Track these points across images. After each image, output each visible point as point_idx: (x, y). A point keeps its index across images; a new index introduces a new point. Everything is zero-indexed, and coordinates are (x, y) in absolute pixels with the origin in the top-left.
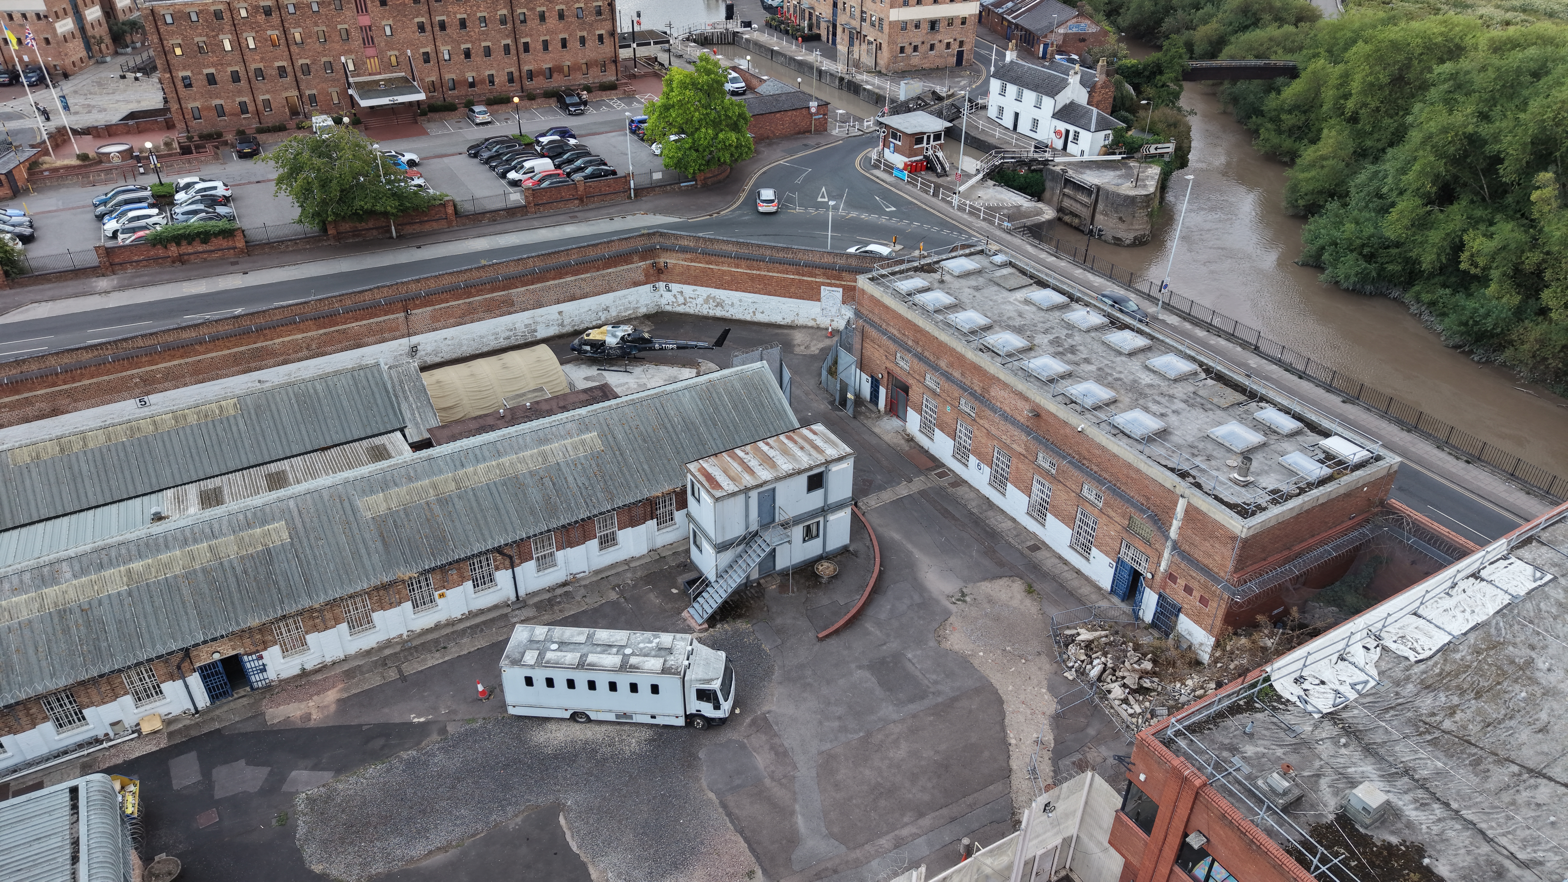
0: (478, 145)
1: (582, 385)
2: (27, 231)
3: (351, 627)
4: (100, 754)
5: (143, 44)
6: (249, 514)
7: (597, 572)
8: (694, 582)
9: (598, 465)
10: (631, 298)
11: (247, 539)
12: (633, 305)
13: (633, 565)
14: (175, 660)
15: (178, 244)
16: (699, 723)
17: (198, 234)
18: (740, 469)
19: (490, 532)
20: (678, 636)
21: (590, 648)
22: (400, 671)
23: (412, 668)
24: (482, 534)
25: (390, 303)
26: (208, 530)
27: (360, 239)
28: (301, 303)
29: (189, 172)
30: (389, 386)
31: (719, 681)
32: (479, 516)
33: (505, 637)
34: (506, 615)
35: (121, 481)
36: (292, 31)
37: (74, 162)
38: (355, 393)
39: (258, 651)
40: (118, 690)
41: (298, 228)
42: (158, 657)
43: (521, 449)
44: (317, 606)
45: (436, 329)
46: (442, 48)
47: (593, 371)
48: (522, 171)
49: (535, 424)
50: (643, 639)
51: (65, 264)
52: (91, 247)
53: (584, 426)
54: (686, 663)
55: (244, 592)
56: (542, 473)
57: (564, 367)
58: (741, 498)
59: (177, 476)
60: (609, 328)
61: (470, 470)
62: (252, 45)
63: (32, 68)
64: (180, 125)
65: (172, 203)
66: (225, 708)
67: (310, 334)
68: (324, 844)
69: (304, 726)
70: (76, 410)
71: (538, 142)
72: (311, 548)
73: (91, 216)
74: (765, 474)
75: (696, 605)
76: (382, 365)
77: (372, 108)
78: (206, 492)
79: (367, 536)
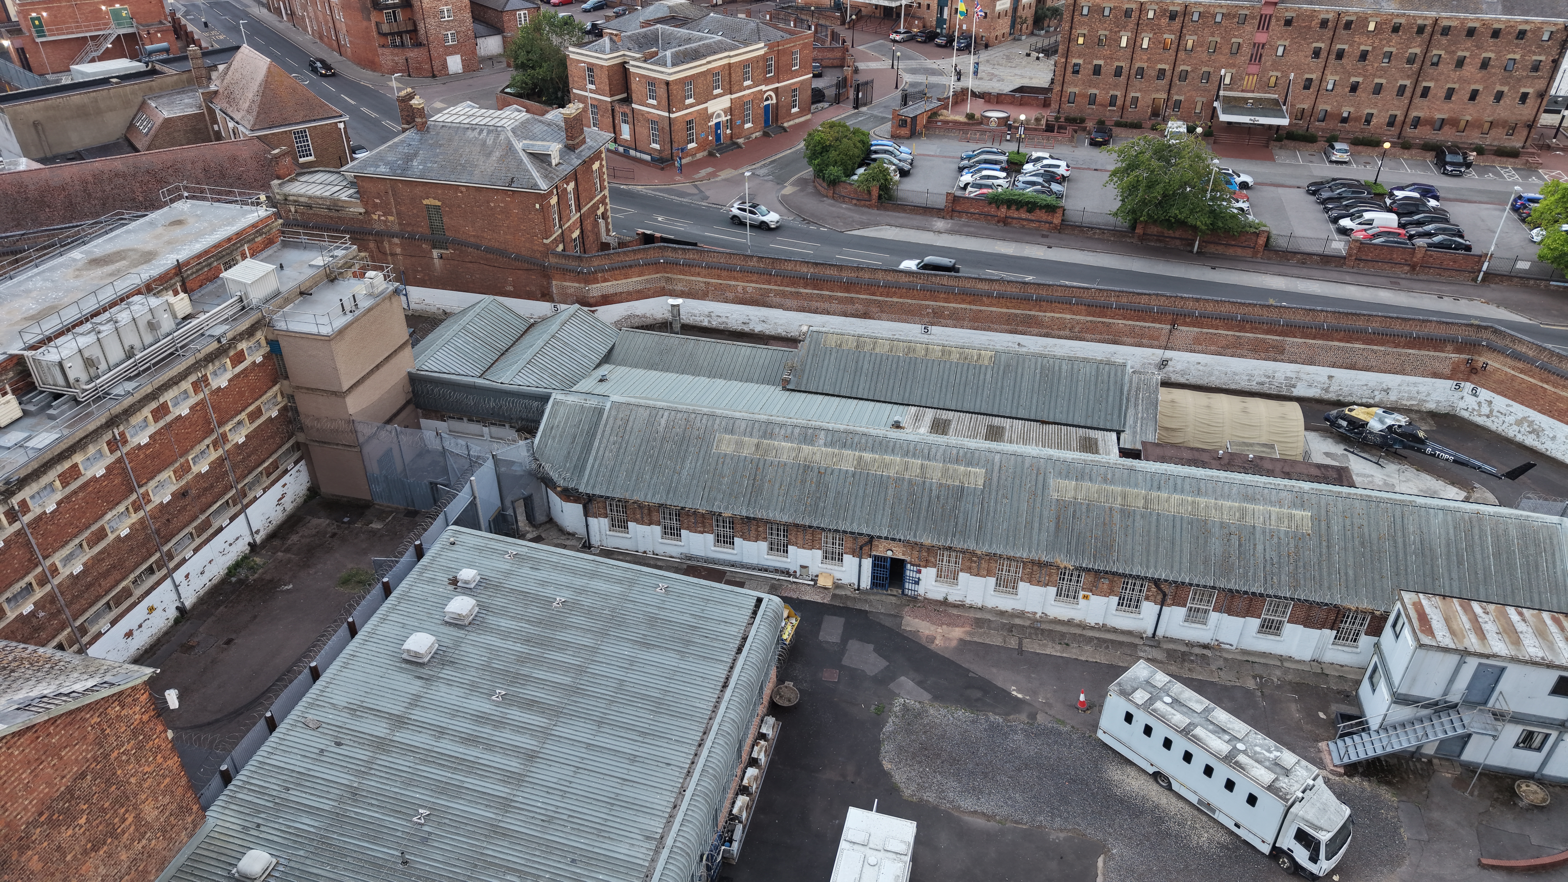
0: (1322, 183)
1: (1318, 458)
2: (907, 167)
3: (998, 584)
4: (785, 584)
5: (1056, 29)
6: (961, 453)
7: (1244, 652)
8: (1350, 718)
9: (1296, 547)
10: (1422, 388)
11: (951, 471)
12: (1422, 397)
13: (1286, 664)
14: (862, 541)
15: (1009, 208)
16: (1286, 863)
17: (1028, 203)
18: (1468, 625)
19: (1156, 562)
20: (1304, 763)
21: (1203, 721)
22: (1020, 644)
23: (1032, 646)
24: (1148, 560)
25: (1161, 313)
26: (926, 451)
27: (1162, 245)
28: (1083, 288)
29: (1043, 148)
30: (1126, 389)
31: (1329, 836)
32: (1152, 542)
33: (1126, 665)
34: (1135, 646)
36: (1187, 37)
37: (962, 118)
38: (1093, 383)
39: (919, 566)
40: (816, 543)
41: (1112, 220)
42: (851, 533)
43: (1222, 496)
44: (979, 553)
45: (1194, 351)
46: (1329, 77)
47: (1338, 449)
48: (1358, 221)
49: (1249, 478)
50: (1260, 742)
51: (920, 201)
52: (945, 192)
53: (1300, 501)
54: (1300, 795)
55: (930, 513)
56: (1233, 529)
57: (1307, 433)
58: (1454, 659)
59: (924, 398)
60: (1380, 411)
61: (1164, 495)
62: (1145, 46)
63: (966, 36)
64: (1054, 106)
65: (1019, 172)
66: (878, 598)
67: (1078, 317)
68: (900, 749)
69: (926, 645)
70: (879, 319)
71: (1391, 195)
72: (996, 502)
73: (955, 167)
74: (1499, 646)
75: (1340, 743)
76: (1128, 367)
77: (1229, 123)
78: (939, 419)
79: (1046, 513)
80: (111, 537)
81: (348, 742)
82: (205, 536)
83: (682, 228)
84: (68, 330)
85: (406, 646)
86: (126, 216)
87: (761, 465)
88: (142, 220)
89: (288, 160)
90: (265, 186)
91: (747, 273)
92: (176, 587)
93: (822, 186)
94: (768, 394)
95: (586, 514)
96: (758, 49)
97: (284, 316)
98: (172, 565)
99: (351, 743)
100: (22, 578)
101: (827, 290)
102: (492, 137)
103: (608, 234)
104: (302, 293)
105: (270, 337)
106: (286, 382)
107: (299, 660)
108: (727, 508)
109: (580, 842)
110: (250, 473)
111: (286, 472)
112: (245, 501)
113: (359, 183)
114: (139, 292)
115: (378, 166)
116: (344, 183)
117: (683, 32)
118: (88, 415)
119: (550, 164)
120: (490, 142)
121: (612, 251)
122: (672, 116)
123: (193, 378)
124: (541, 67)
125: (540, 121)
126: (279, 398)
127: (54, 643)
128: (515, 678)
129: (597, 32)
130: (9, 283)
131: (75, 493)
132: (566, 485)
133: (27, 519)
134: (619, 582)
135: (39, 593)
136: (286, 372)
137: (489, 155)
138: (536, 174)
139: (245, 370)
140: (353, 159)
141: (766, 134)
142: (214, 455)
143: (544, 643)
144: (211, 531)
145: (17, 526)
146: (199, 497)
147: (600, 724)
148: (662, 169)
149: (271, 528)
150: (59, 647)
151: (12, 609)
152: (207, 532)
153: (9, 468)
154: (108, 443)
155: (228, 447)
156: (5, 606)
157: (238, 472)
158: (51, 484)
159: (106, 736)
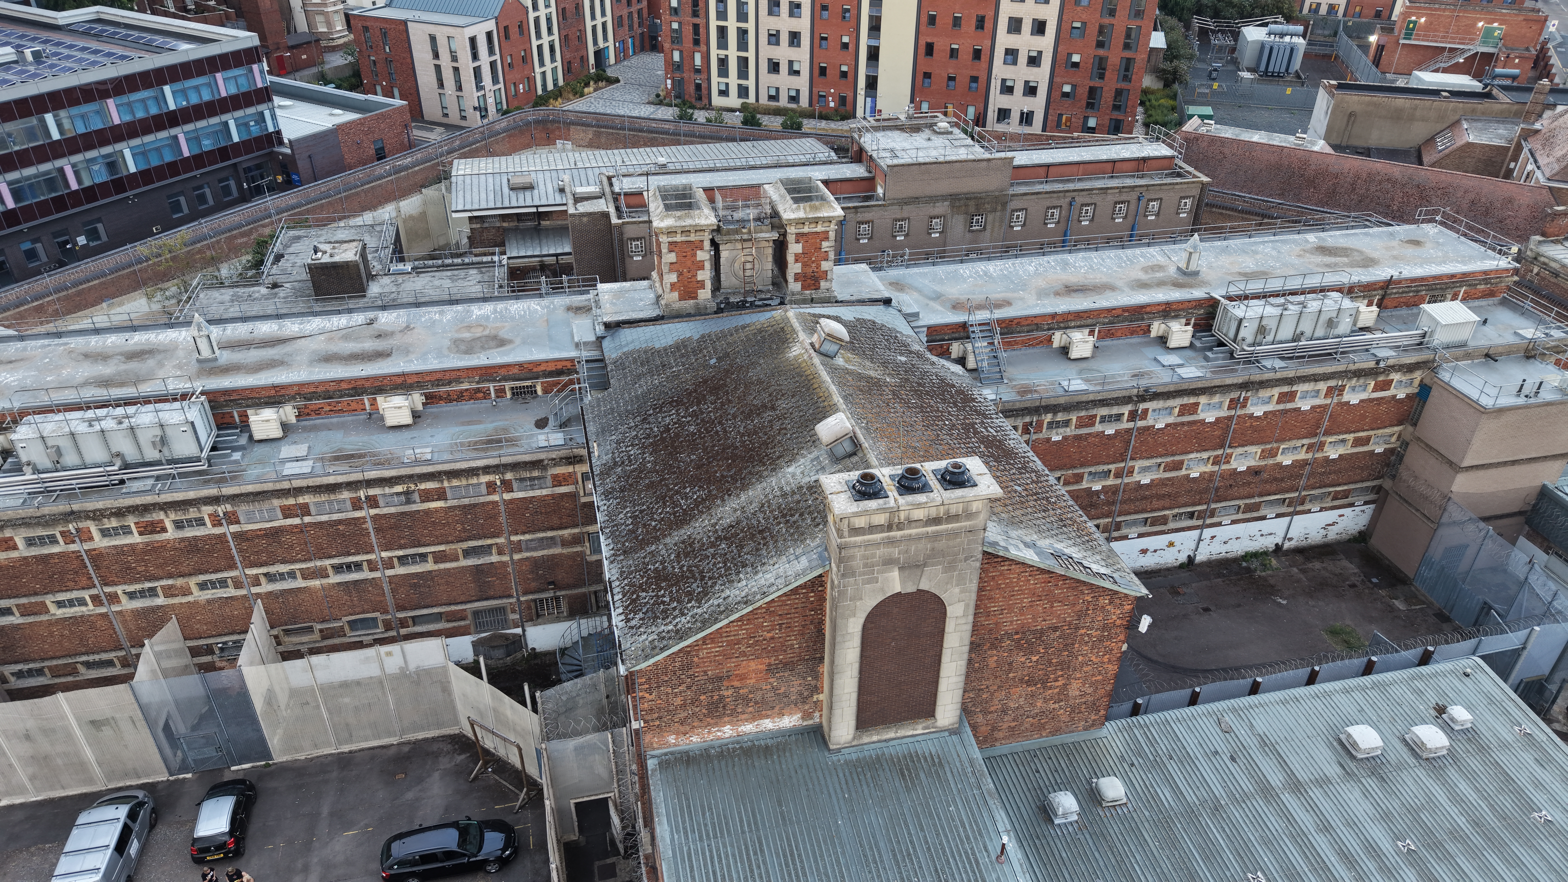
80: (1183, 472)
81: (1241, 764)
82: (1248, 516)
84: (1264, 297)
85: (1350, 730)
86: (1373, 220)
88: (1385, 229)
90: (1523, 238)
92: (1200, 540)
97: (1455, 369)
98: (1209, 521)
99: (1243, 768)
100: (1108, 464)
104: (1487, 356)
105: (1427, 381)
106: (1410, 429)
107: (1250, 667)
110: (1320, 487)
111: (1352, 505)
112: (1299, 508)
114: (1340, 290)
118: (1233, 371)
123: (1332, 383)
126: (1394, 439)
127: (1097, 522)
128: (1435, 846)
130: (1247, 240)
131: (1183, 424)
133: (1140, 424)
135: (1111, 482)
136: (1418, 419)
139: (1382, 398)
142: (1302, 455)
143: (1494, 841)
144: (1255, 514)
145: (1131, 425)
146: (1266, 482)
149: (1304, 543)
150: (1098, 526)
151: (1088, 481)
152: (1252, 513)
153: (1154, 381)
154: (1231, 400)
155: (1319, 455)
156: (1086, 476)
157: (1312, 481)
158: (1173, 408)
159: (1087, 615)
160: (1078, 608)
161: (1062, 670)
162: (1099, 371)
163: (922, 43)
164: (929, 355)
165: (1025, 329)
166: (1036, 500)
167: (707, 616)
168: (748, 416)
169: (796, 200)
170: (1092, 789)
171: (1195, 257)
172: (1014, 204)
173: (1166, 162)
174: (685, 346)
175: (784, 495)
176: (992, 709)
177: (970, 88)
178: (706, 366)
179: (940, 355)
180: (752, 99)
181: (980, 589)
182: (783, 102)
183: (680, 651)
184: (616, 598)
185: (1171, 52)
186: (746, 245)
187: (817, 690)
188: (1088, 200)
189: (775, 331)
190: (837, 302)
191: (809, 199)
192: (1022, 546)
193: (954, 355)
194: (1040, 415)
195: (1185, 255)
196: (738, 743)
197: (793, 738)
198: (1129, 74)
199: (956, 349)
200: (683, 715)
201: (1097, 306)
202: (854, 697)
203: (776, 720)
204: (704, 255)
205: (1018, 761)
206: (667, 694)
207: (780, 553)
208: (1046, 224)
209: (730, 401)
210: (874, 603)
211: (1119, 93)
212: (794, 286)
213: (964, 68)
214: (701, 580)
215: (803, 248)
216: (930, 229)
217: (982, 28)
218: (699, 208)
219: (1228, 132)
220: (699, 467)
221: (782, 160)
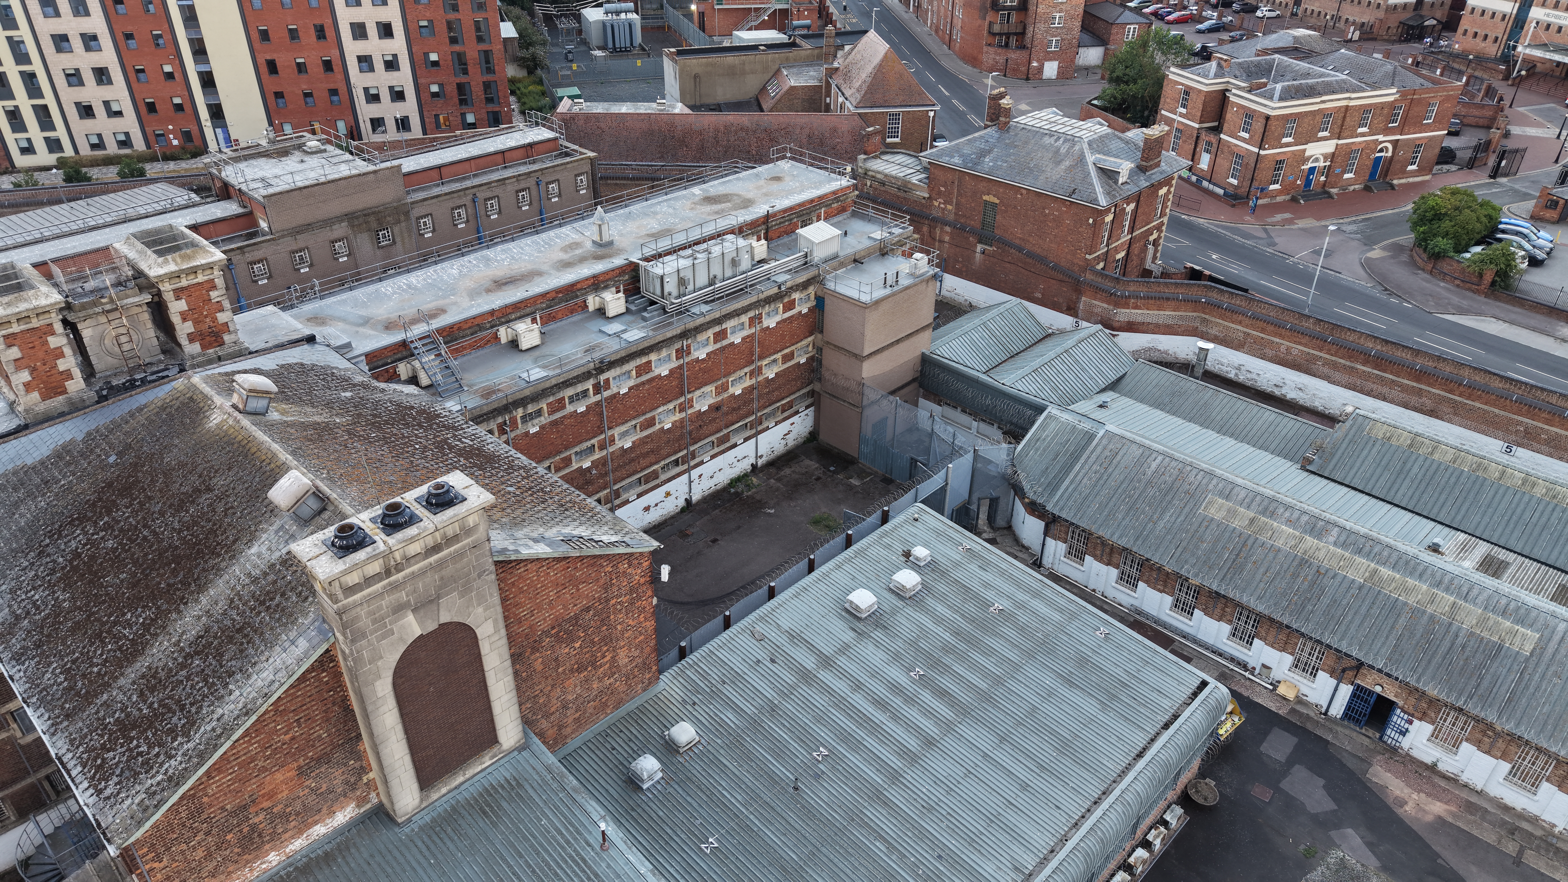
2: (1542, 256)
3: (1512, 773)
4: (1239, 677)
6: (1513, 605)
11: (1491, 622)
14: (1347, 663)
22: (1521, 852)
23: (1536, 861)
26: (1465, 589)
35: (1433, 499)
39: (1413, 715)
40: (1289, 647)
42: (1336, 650)
44: (1498, 728)
51: (1548, 298)
55: (1447, 662)
59: (1481, 528)
66: (1347, 732)
69: (1392, 806)
70: (1450, 421)
72: (1543, 677)
78: (1493, 558)
80: (658, 427)
81: (780, 662)
82: (722, 448)
83: (1235, 270)
84: (675, 252)
85: (850, 597)
86: (740, 166)
87: (1250, 542)
88: (751, 171)
89: (878, 138)
90: (853, 160)
91: (1297, 334)
92: (690, 482)
93: (1421, 257)
94: (1282, 469)
95: (1046, 533)
96: (1389, 95)
97: (836, 277)
98: (692, 463)
99: (783, 665)
100: (590, 439)
101: (1391, 373)
102: (1067, 146)
103: (1153, 262)
104: (855, 261)
105: (820, 293)
106: (819, 336)
107: (763, 577)
108: (1197, 575)
109: (952, 843)
110: (770, 405)
111: (797, 412)
112: (760, 428)
113: (932, 171)
114: (733, 232)
115: (953, 157)
116: (918, 168)
117: (1303, 65)
118: (670, 324)
119: (1116, 182)
120: (1063, 150)
121: (1152, 280)
122: (1262, 152)
123: (751, 314)
124: (1135, 83)
125: (1120, 138)
126: (810, 348)
127: (596, 497)
128: (935, 664)
129: (1205, 55)
130: (645, 203)
131: (643, 383)
132: (1034, 498)
133: (606, 394)
134: (1061, 611)
135: (597, 455)
136: (823, 327)
137: (1059, 163)
138: (1099, 189)
139: (792, 317)
140: (932, 147)
141: (1367, 189)
142: (748, 383)
143: (972, 642)
144: (728, 445)
145: (598, 397)
146: (727, 414)
147: (1002, 739)
148: (1233, 206)
149: (772, 456)
150: (599, 501)
151: (577, 462)
152: (725, 445)
153: (605, 351)
154: (677, 351)
155: (760, 378)
156: (573, 457)
157: (762, 402)
158: (630, 372)
159: (612, 585)
160: (602, 581)
161: (606, 645)
162: (553, 355)
163: (261, 61)
164: (376, 383)
165: (468, 332)
166: (531, 495)
167: (202, 747)
168: (180, 507)
169: (160, 253)
170: (666, 742)
171: (605, 228)
172: (416, 212)
173: (551, 144)
174: (68, 452)
175: (255, 580)
176: (553, 709)
177: (332, 102)
178: (104, 467)
179: (389, 380)
180: (69, 152)
181: (504, 600)
182: (112, 149)
183: (182, 798)
184: (74, 773)
185: (524, 41)
186: (111, 316)
187: (364, 770)
188: (489, 194)
189: (183, 404)
190: (250, 353)
191: (177, 248)
192: (531, 543)
193: (403, 377)
194: (510, 412)
195: (595, 229)
196: (290, 865)
197: (354, 831)
198: (491, 65)
199: (403, 369)
200: (211, 866)
201: (530, 293)
202: (408, 759)
203: (328, 821)
204: (59, 340)
205: (593, 748)
206: (183, 852)
207: (270, 645)
208: (456, 225)
209: (150, 498)
210: (398, 656)
211: (487, 86)
212: (192, 349)
213: (319, 83)
214: (182, 710)
215: (188, 303)
216: (335, 255)
217: (325, 37)
218: (32, 287)
219: (599, 108)
220: (134, 585)
221: (131, 213)
